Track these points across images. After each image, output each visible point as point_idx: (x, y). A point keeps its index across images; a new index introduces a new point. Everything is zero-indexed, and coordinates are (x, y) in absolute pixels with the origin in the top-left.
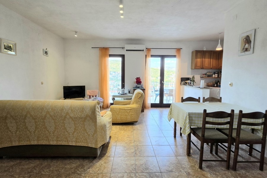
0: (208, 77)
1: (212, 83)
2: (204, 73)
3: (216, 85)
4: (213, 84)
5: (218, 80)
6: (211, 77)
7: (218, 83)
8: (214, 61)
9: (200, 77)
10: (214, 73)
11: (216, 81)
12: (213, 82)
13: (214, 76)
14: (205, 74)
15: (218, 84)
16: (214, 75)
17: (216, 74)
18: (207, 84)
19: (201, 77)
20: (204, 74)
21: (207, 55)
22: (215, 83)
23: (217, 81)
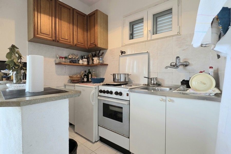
0: (70, 62)
1: (79, 76)
2: (64, 56)
3: (85, 80)
4: (81, 77)
5: (89, 70)
6: (76, 63)
7: (90, 75)
8: (80, 31)
9: (54, 63)
10: (82, 58)
11: (85, 71)
12: (80, 74)
13: (81, 62)
14: (65, 58)
15: (90, 77)
16: (82, 60)
17: (85, 60)
18: (70, 77)
19: (56, 64)
20: (62, 58)
21: (65, 14)
22: (84, 76)
23: (87, 72)
